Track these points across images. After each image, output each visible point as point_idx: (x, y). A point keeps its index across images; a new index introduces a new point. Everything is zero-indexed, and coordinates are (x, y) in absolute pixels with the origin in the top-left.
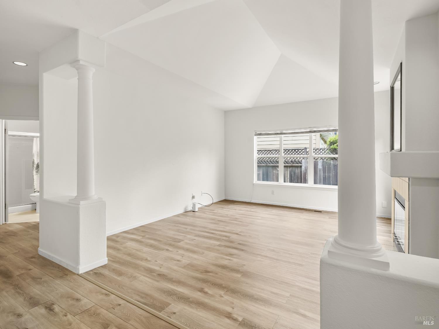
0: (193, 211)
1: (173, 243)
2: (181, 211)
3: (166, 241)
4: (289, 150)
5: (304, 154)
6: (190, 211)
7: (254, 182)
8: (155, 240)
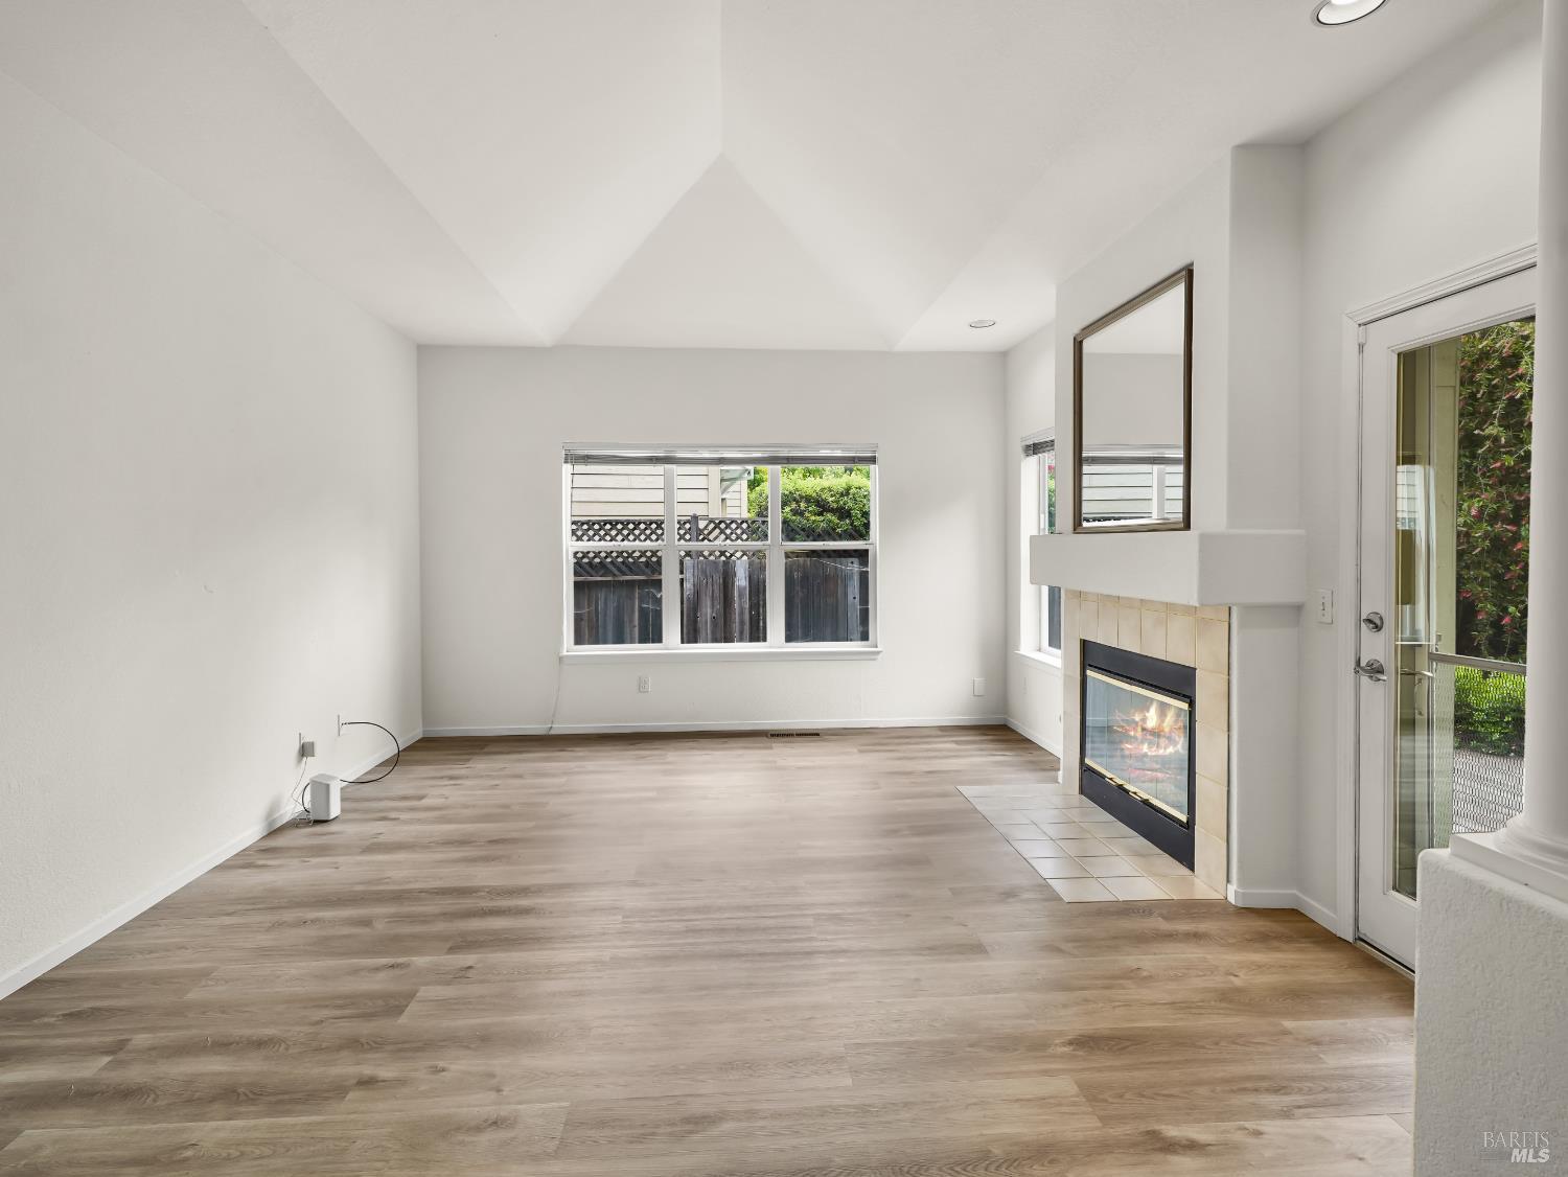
0: (318, 822)
1: (366, 1029)
2: (250, 833)
3: (311, 1029)
4: (637, 524)
5: (690, 540)
6: (296, 824)
7: (565, 653)
8: (222, 1046)
